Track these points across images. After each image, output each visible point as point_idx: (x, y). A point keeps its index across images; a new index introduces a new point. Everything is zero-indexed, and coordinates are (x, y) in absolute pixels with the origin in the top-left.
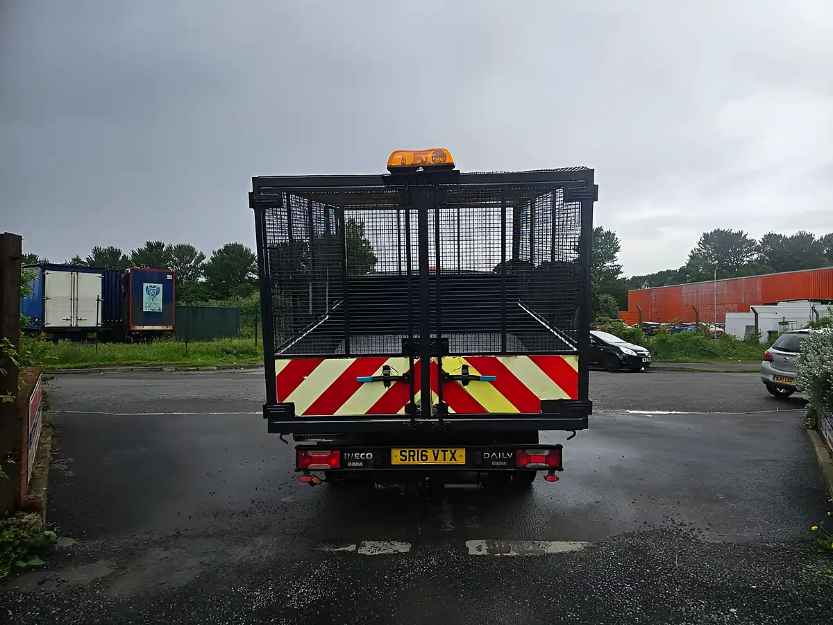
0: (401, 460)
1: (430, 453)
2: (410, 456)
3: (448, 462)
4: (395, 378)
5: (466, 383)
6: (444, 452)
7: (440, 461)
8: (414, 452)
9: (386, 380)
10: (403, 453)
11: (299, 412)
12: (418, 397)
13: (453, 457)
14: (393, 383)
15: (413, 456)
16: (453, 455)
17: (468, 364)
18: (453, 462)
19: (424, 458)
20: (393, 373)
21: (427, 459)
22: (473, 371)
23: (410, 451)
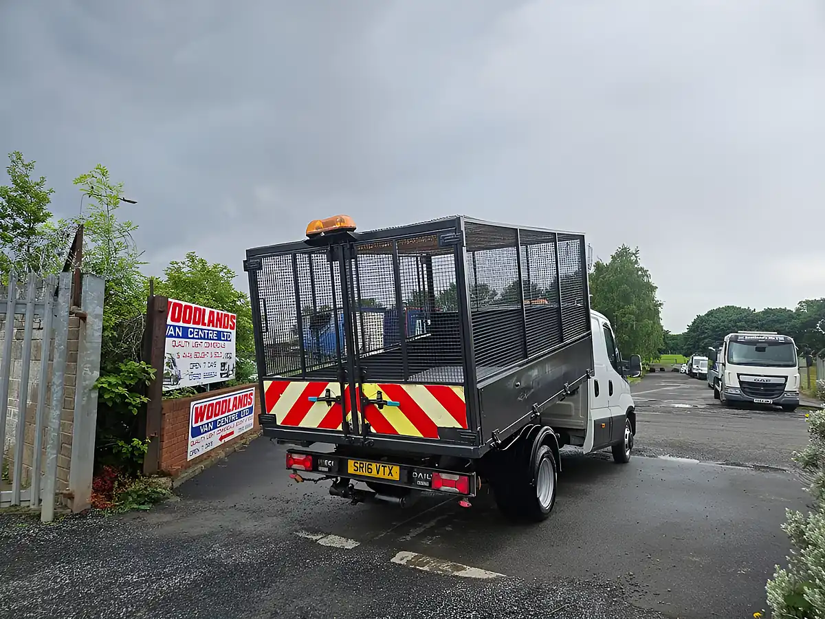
0: (355, 470)
1: (374, 466)
2: (360, 467)
3: (386, 477)
4: (334, 400)
5: (381, 407)
6: (384, 467)
7: (381, 475)
8: (363, 464)
9: (328, 400)
10: (356, 464)
11: (279, 423)
12: (349, 417)
13: (390, 473)
14: (333, 403)
15: (362, 468)
16: (390, 470)
17: (381, 391)
18: (390, 477)
19: (370, 471)
20: (333, 396)
21: (371, 472)
22: (385, 397)
23: (360, 463)
